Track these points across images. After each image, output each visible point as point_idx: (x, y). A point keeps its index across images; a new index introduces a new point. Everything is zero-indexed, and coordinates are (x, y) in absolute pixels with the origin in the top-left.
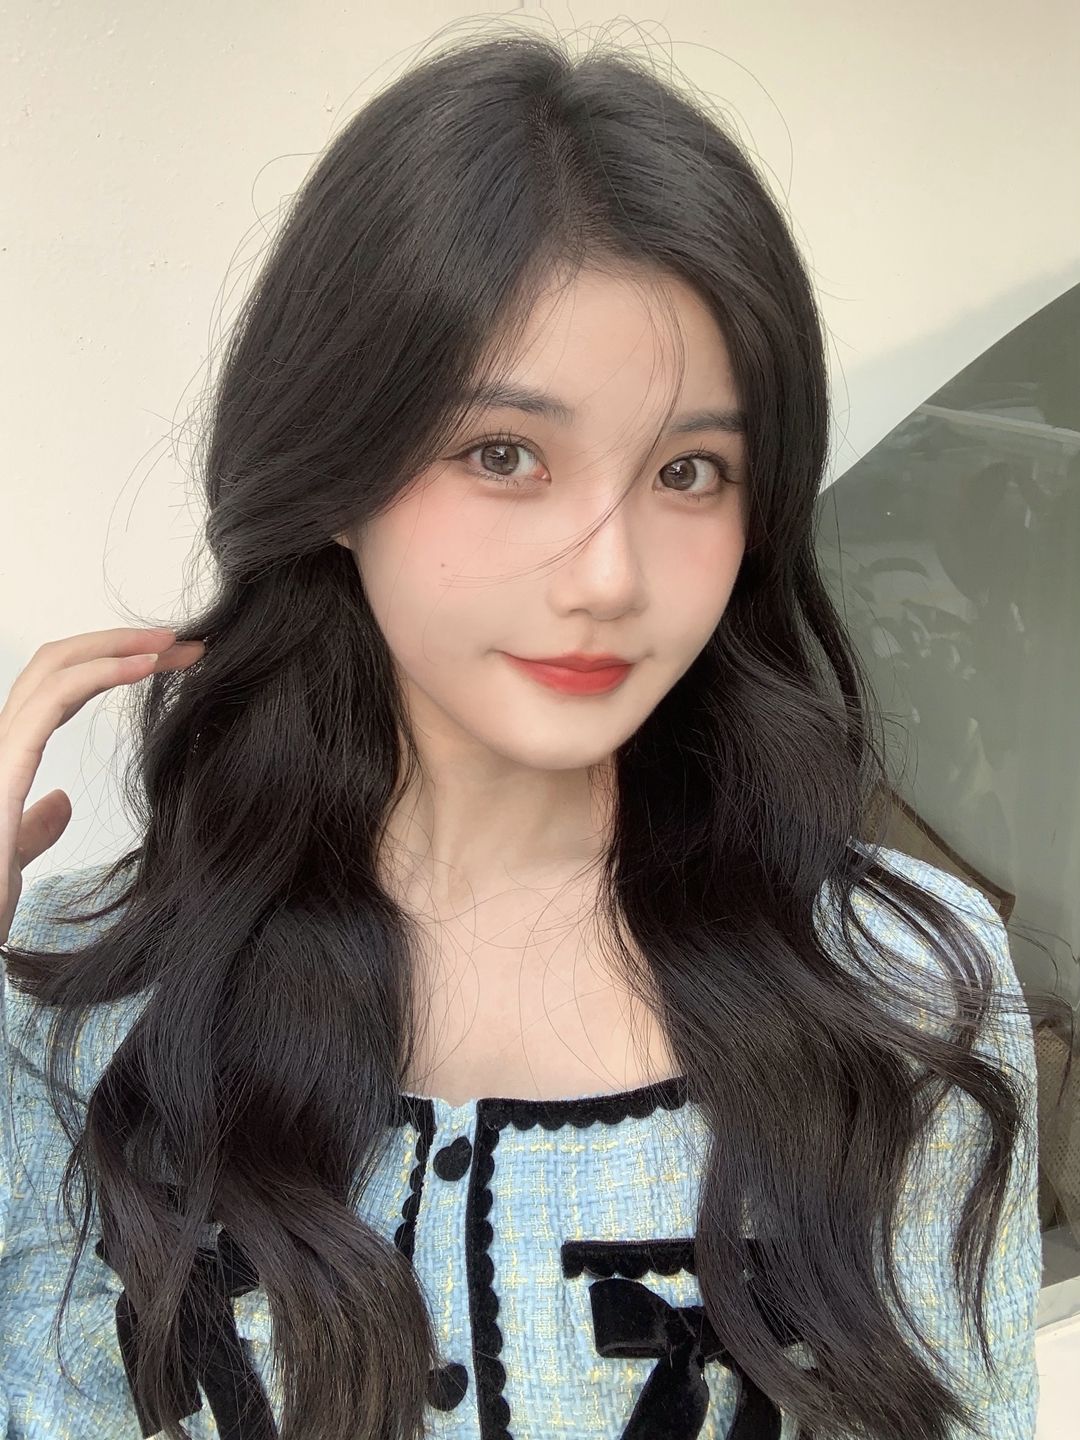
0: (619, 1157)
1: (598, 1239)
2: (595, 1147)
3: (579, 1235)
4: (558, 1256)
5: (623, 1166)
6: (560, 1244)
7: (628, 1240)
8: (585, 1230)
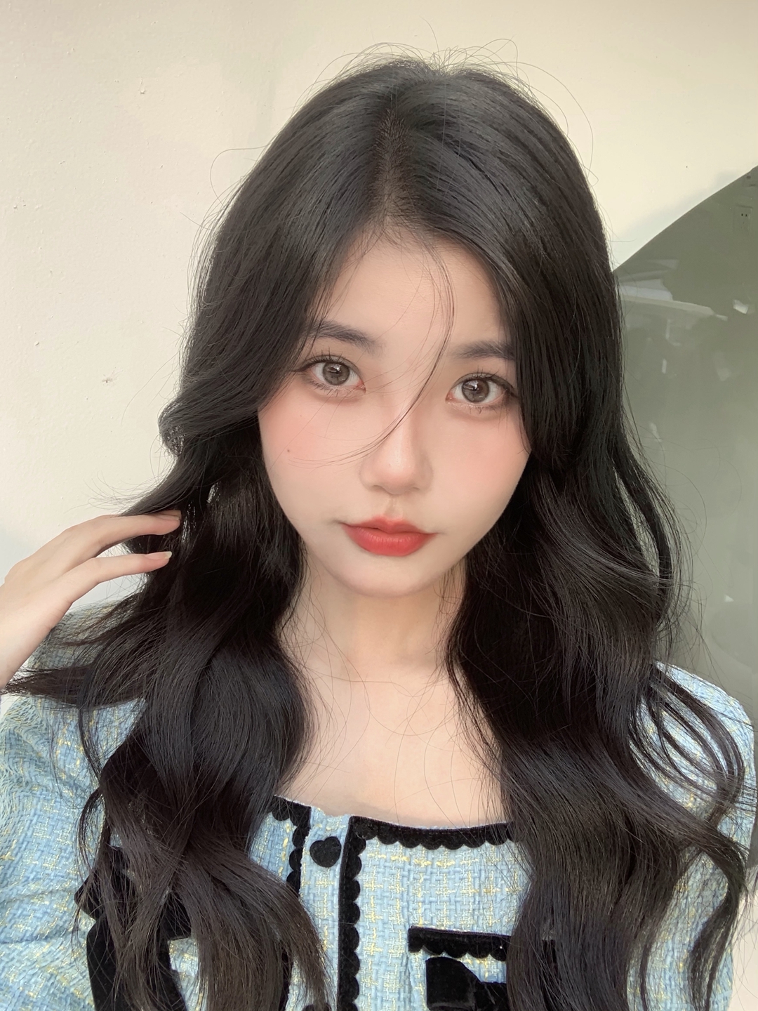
0: (455, 872)
1: (434, 927)
2: (439, 864)
3: (421, 923)
4: (406, 936)
5: (457, 879)
6: (408, 928)
7: (454, 930)
8: (425, 920)
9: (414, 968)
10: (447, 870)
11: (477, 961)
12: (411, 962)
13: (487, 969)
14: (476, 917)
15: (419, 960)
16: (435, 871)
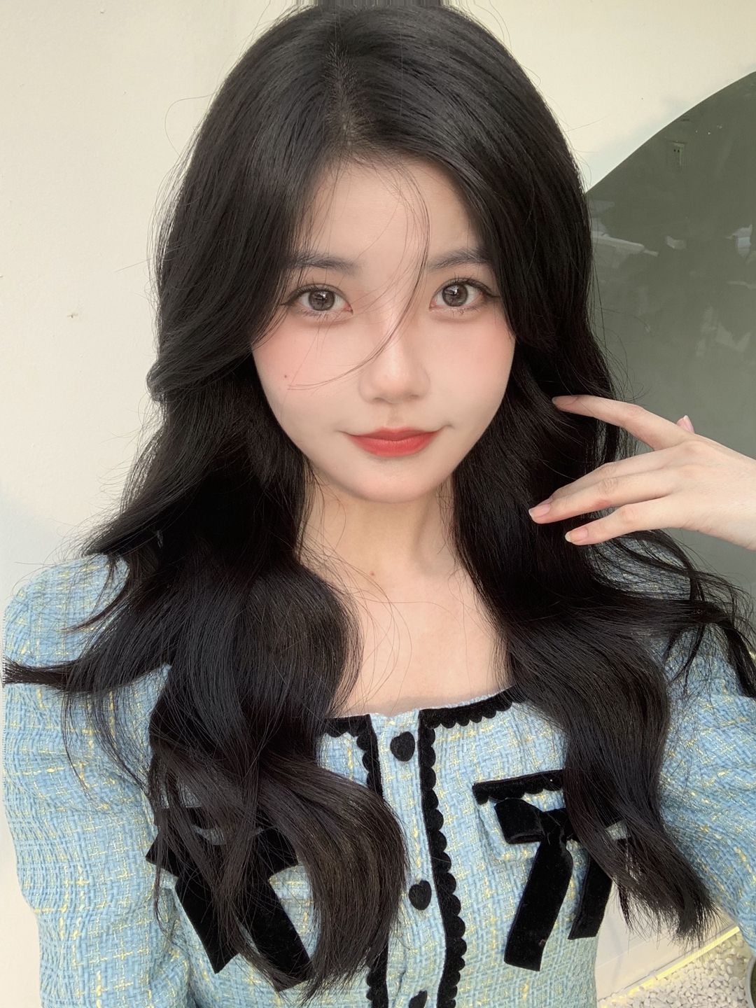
0: (497, 733)
1: (492, 780)
2: (483, 730)
3: (481, 779)
4: (471, 793)
5: (501, 737)
6: (471, 787)
7: (509, 778)
8: (484, 776)
9: (486, 816)
10: (490, 733)
11: (535, 798)
12: (482, 813)
13: (546, 801)
14: (524, 763)
15: (488, 809)
16: (481, 737)
